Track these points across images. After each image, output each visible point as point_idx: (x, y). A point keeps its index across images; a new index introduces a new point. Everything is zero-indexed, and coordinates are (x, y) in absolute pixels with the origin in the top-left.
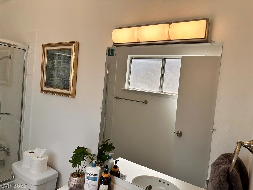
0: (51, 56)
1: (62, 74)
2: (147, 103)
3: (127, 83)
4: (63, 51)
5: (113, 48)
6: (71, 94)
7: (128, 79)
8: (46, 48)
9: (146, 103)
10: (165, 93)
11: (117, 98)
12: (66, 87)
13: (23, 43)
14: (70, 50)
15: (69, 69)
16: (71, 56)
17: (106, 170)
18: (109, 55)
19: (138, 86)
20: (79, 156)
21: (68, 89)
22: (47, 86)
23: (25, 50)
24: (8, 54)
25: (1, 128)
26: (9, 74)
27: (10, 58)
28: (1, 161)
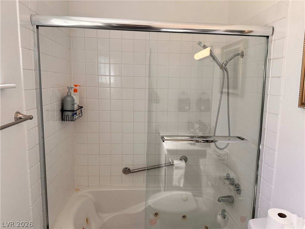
13: (263, 26)
23: (268, 37)
24: (239, 51)
25: (228, 152)
26: (240, 78)
27: (242, 55)
28: (229, 197)
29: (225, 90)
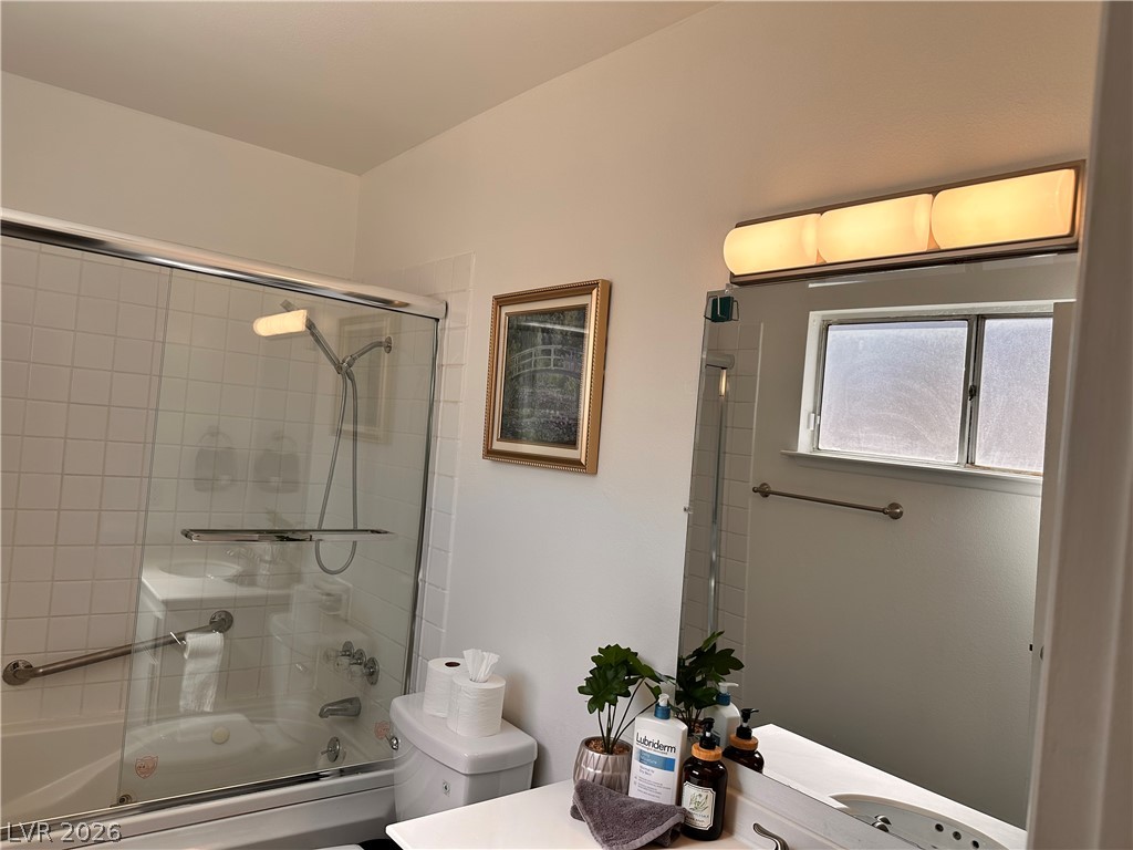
0: (518, 334)
1: (555, 393)
2: (901, 513)
3: (808, 427)
4: (557, 315)
5: (728, 292)
6: (583, 461)
7: (812, 410)
8: (503, 308)
9: (896, 517)
10: (989, 469)
11: (764, 491)
12: (567, 439)
13: (429, 296)
14: (583, 310)
15: (579, 376)
16: (586, 332)
17: (708, 734)
18: (714, 318)
19: (859, 439)
20: (610, 674)
21: (573, 444)
22: (504, 437)
23: (437, 320)
24: (381, 335)
25: (351, 585)
26: (384, 400)
27: (389, 348)
28: (350, 701)
29: (348, 427)
